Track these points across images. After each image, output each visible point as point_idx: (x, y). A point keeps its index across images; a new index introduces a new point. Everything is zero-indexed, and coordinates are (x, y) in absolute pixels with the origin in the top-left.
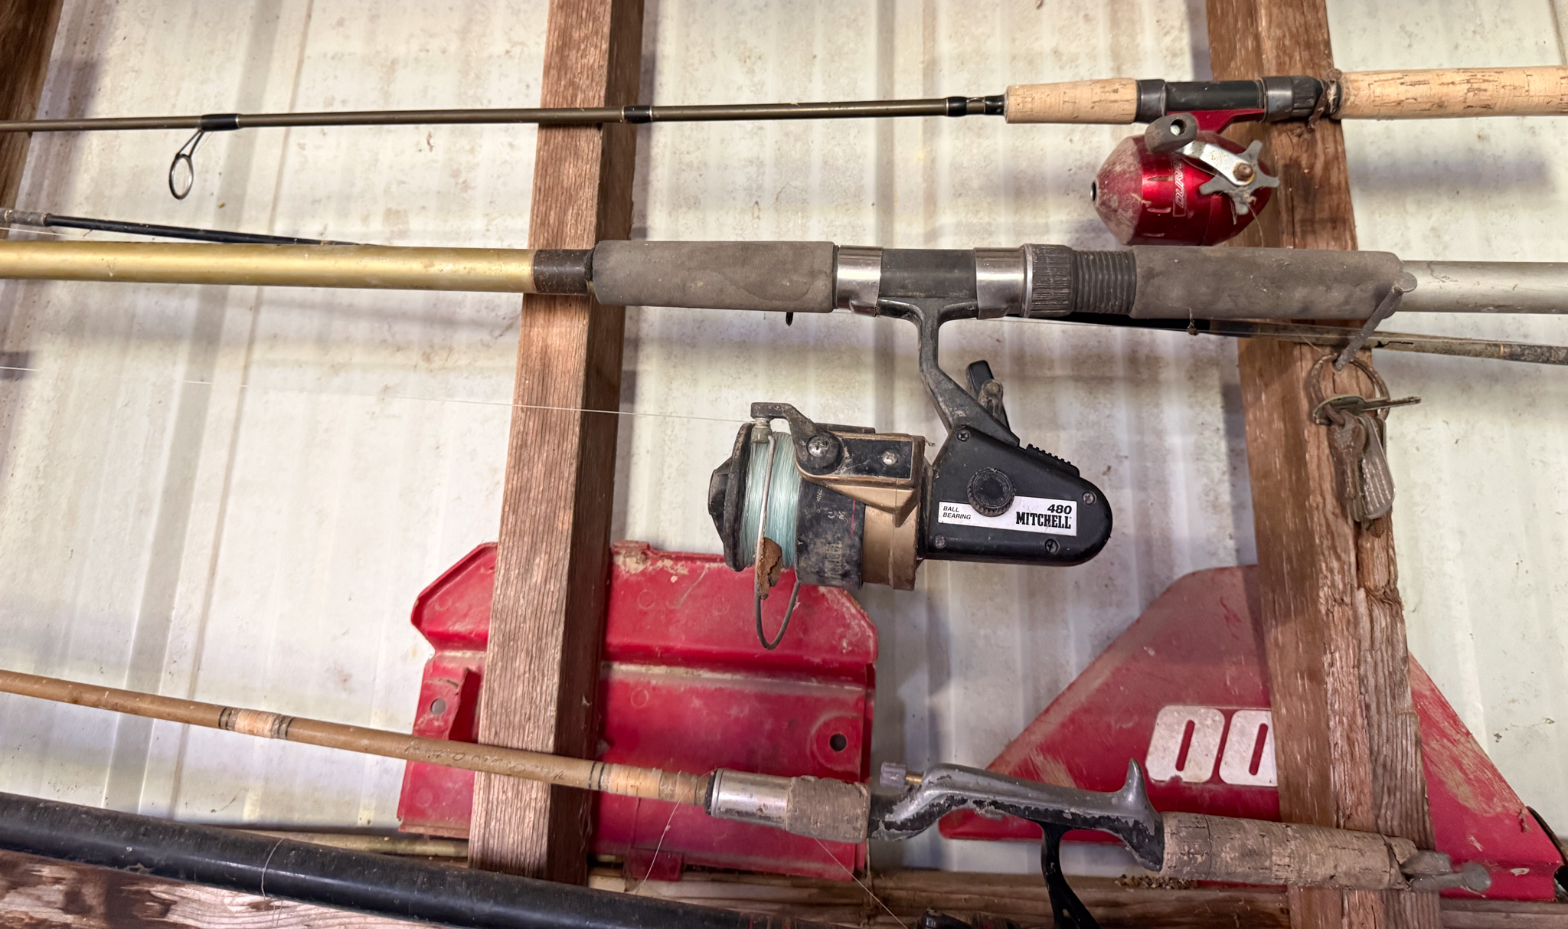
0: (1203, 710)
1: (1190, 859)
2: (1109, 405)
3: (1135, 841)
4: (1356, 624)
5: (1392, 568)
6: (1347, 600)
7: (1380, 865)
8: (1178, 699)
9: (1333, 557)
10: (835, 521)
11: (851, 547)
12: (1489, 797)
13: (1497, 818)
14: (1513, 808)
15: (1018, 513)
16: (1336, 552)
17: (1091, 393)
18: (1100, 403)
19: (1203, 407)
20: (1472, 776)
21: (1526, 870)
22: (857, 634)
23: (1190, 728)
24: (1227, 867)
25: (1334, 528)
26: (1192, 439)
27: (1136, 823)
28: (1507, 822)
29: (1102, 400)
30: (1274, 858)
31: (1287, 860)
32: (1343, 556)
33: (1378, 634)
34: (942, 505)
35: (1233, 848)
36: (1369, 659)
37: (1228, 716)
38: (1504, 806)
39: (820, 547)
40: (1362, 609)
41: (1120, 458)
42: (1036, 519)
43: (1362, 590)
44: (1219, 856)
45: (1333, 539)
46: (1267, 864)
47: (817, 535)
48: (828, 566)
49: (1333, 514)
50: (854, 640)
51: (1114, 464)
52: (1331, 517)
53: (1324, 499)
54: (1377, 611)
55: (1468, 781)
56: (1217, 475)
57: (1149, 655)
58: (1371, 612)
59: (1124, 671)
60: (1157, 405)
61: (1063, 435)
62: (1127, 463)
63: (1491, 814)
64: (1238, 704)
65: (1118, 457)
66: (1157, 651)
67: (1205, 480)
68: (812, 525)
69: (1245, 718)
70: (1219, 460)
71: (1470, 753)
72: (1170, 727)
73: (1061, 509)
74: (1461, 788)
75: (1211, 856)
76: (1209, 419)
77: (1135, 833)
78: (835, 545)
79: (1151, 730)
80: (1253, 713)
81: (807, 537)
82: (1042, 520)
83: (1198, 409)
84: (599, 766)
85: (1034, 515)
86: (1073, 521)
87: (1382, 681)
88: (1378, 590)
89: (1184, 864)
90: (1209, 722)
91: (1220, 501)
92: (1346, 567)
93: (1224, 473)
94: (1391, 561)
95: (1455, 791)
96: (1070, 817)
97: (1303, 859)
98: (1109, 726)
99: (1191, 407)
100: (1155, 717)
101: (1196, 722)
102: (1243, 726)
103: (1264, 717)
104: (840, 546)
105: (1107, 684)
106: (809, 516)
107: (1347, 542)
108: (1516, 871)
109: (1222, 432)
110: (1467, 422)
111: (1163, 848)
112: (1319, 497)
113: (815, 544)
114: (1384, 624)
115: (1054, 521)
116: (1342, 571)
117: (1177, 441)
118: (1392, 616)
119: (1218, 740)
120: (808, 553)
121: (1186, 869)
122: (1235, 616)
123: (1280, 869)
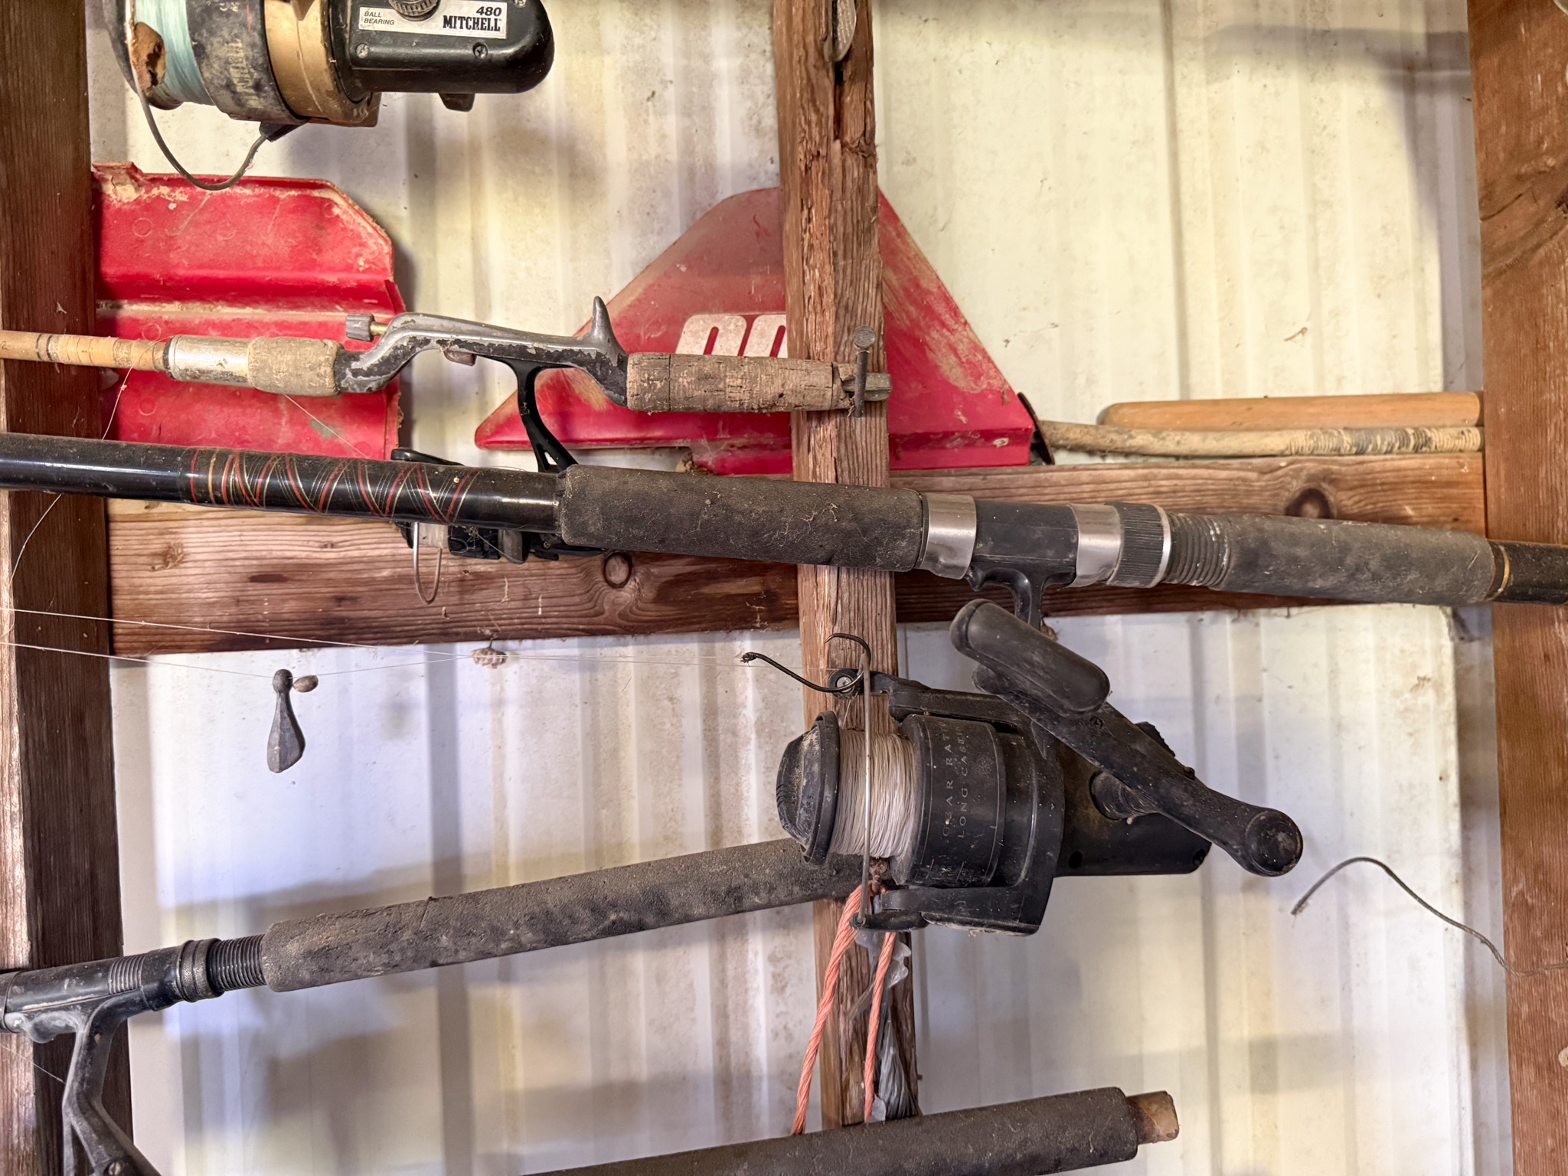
0: (727, 317)
1: (650, 386)
2: (655, 27)
3: (599, 373)
4: (831, 175)
5: (868, 120)
6: (823, 152)
7: (824, 381)
8: (704, 309)
9: (812, 109)
10: (229, 14)
11: (253, 46)
12: (977, 377)
13: (982, 395)
14: (996, 383)
15: (445, 17)
16: (815, 105)
17: (636, 14)
18: (646, 25)
19: (750, 28)
20: (964, 360)
21: (1006, 440)
22: (373, 253)
23: (714, 334)
24: (684, 392)
25: (814, 81)
26: (737, 62)
27: (599, 354)
28: (990, 396)
29: (648, 21)
30: (727, 380)
31: (739, 381)
32: (822, 109)
33: (849, 183)
34: (363, 10)
35: (690, 374)
36: (839, 208)
37: (750, 321)
38: (989, 384)
39: (218, 49)
40: (836, 160)
41: (665, 83)
42: (464, 22)
43: (838, 142)
44: (676, 381)
45: (813, 92)
46: (721, 386)
47: (212, 33)
48: (235, 75)
49: (815, 66)
50: (371, 257)
51: (658, 89)
52: (812, 70)
53: (807, 53)
54: (850, 161)
55: (961, 364)
56: (761, 99)
57: (681, 272)
58: (844, 161)
59: (656, 287)
60: (705, 27)
61: (608, 60)
62: (671, 88)
63: (978, 390)
64: (759, 310)
65: (662, 81)
66: (689, 267)
67: (749, 104)
68: (204, 21)
69: (765, 321)
70: (763, 83)
71: (965, 340)
72: (695, 334)
73: (490, 11)
74: (954, 370)
75: (669, 380)
76: (755, 40)
77: (598, 365)
78: (234, 45)
79: (679, 337)
80: (773, 316)
81: (201, 35)
82: (471, 23)
83: (745, 31)
84: (45, 336)
85: (462, 18)
86: (503, 23)
87: (850, 229)
88: (853, 143)
89: (645, 391)
90: (732, 327)
91: (763, 125)
92: (824, 120)
93: (769, 96)
94: (868, 113)
95: (948, 373)
96: (534, 352)
97: (754, 380)
98: (638, 337)
99: (739, 28)
100: (682, 325)
101: (720, 328)
102: (763, 329)
103: (781, 320)
104: (240, 45)
105: (639, 300)
106: (198, 10)
107: (826, 94)
108: (998, 442)
109: (768, 54)
110: (1009, 43)
111: (626, 378)
112: (802, 49)
113: (212, 45)
114: (856, 175)
115: (483, 24)
116: (819, 123)
117: (725, 64)
118: (865, 166)
119: (739, 343)
120: (208, 57)
121: (648, 396)
122: (766, 231)
123: (733, 390)
